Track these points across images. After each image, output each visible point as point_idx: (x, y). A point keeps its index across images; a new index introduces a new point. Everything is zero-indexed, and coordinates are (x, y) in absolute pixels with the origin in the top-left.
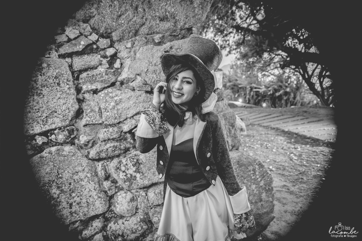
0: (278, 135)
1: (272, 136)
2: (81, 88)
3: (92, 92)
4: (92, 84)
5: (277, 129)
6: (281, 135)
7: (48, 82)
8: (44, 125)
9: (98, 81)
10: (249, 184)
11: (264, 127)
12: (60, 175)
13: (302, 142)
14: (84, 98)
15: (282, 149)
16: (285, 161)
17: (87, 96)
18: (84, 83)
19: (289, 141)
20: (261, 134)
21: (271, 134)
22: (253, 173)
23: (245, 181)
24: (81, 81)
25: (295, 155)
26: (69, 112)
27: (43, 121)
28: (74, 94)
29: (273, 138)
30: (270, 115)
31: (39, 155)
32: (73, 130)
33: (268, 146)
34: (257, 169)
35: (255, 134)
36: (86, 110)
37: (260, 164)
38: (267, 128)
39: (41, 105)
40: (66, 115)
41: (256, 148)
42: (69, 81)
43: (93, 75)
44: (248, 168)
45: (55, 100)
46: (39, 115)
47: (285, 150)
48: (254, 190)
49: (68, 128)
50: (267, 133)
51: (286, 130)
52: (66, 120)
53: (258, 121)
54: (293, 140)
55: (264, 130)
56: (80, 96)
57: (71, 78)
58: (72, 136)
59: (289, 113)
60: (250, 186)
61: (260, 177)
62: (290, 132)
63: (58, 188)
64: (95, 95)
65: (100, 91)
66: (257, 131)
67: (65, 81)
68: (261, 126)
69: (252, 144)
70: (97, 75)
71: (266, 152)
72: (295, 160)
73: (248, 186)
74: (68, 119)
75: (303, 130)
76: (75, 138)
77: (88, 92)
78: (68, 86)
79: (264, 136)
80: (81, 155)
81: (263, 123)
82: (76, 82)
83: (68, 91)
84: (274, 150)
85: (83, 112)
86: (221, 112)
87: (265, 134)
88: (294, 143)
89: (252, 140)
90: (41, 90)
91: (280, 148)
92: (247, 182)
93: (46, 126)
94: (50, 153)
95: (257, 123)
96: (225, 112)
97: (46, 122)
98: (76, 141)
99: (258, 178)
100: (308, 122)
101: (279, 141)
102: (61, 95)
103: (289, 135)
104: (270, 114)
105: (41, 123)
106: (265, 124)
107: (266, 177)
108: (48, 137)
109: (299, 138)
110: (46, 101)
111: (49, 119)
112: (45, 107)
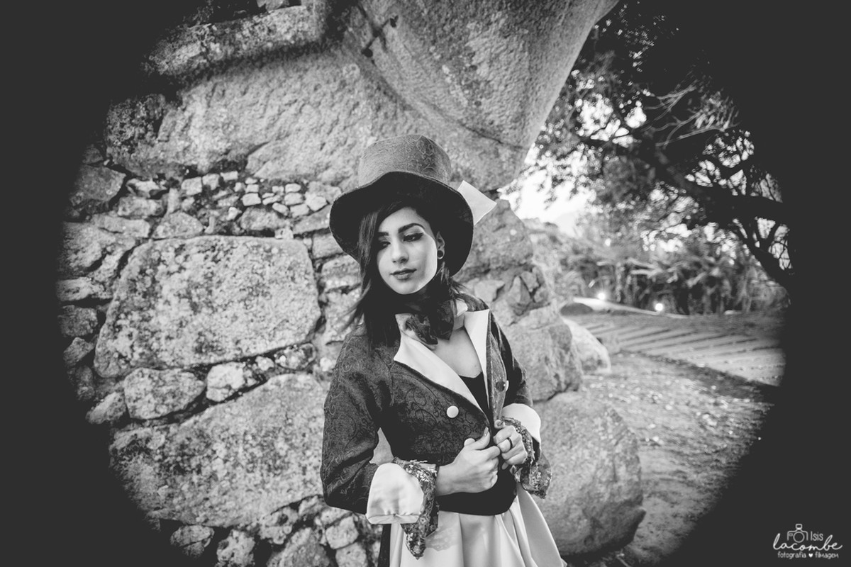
0: (681, 375)
1: (667, 376)
2: (325, 284)
3: (340, 291)
4: (340, 278)
5: (682, 363)
6: (687, 376)
7: (279, 275)
8: (270, 341)
9: (350, 274)
10: (597, 449)
11: (651, 357)
12: (290, 421)
13: (735, 391)
14: (328, 300)
15: (687, 404)
16: (689, 429)
17: (332, 296)
18: (329, 277)
19: (705, 389)
20: (644, 374)
21: (666, 374)
22: (603, 431)
23: (590, 445)
24: (324, 274)
25: (713, 418)
26: (307, 322)
27: (270, 335)
28: (314, 294)
29: (668, 383)
30: (667, 331)
31: (262, 386)
32: (311, 350)
33: (656, 398)
34: (608, 424)
35: (629, 374)
36: (332, 318)
37: (614, 415)
38: (658, 361)
39: (267, 310)
40: (301, 327)
41: (628, 401)
42: (308, 274)
43: (343, 265)
44: (593, 422)
45: (287, 303)
46: (265, 325)
47: (693, 406)
48: (603, 461)
49: (304, 346)
50: (656, 370)
51: (701, 365)
52: (302, 334)
53: (640, 344)
54: (714, 388)
55: (651, 363)
56: (323, 298)
57: (311, 270)
58: (310, 360)
59: (711, 328)
60: (598, 452)
61: (614, 438)
62: (710, 369)
63: (287, 440)
64: (344, 295)
65: (352, 289)
66: (636, 367)
67: (303, 273)
68: (644, 356)
69: (621, 394)
70: (349, 264)
71: (651, 411)
72: (711, 426)
73: (595, 453)
74: (304, 332)
75: (738, 366)
76: (313, 362)
77: (335, 290)
78: (306, 282)
79: (649, 377)
80: (322, 389)
81: (650, 349)
82: (317, 275)
83: (306, 290)
84: (669, 408)
85: (325, 321)
86: (547, 324)
87: (653, 373)
88: (717, 394)
89: (623, 386)
90: (269, 288)
91: (681, 403)
92: (592, 446)
93: (273, 342)
94: (278, 384)
95: (637, 348)
96: (554, 325)
97: (274, 337)
98: (315, 367)
99: (611, 440)
100: (755, 349)
101: (683, 388)
102: (295, 295)
103: (706, 376)
104: (666, 328)
105: (266, 336)
106: (654, 353)
107: (626, 437)
108: (273, 359)
109: (728, 383)
110: (274, 305)
111: (277, 332)
112: (272, 313)
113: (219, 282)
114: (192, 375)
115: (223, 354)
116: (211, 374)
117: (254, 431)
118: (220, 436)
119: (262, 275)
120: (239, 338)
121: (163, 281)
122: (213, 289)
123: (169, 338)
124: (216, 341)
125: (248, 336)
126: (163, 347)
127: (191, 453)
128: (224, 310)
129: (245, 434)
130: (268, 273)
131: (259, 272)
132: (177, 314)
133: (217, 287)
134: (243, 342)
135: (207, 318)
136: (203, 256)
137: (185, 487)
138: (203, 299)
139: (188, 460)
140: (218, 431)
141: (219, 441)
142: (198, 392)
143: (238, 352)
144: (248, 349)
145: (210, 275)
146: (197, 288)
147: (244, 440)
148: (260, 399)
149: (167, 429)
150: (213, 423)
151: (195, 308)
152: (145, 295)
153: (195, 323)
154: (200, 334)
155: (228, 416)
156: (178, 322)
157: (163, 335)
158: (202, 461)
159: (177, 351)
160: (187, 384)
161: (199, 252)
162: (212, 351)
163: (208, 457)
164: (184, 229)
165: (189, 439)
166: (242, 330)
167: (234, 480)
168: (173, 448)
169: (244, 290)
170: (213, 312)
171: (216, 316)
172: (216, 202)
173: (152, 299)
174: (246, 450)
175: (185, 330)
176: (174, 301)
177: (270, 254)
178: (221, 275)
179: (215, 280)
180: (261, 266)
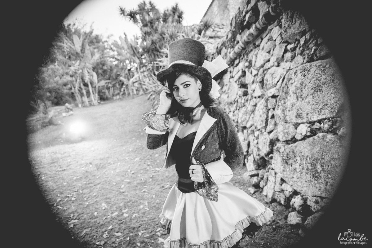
7: (327, 79)
8: (319, 115)
12: (324, 157)
26: (336, 105)
27: (319, 112)
31: (314, 137)
32: (337, 122)
39: (320, 99)
40: (333, 108)
45: (329, 95)
46: (317, 107)
49: (333, 119)
52: (333, 112)
58: (334, 127)
63: (322, 166)
74: (335, 111)
76: (337, 128)
80: (340, 144)
90: (322, 87)
93: (320, 116)
94: (318, 137)
97: (320, 113)
98: (338, 132)
102: (333, 90)
105: (317, 113)
108: (320, 124)
110: (323, 96)
111: (322, 111)
112: (322, 100)
113: (305, 86)
114: (294, 127)
115: (303, 119)
116: (298, 128)
117: (310, 156)
118: (299, 154)
119: (320, 81)
120: (308, 113)
121: (290, 87)
122: (303, 89)
123: (289, 111)
124: (301, 113)
125: (311, 112)
126: (287, 114)
127: (290, 157)
128: (306, 99)
129: (307, 157)
130: (322, 79)
131: (319, 79)
132: (292, 101)
133: (304, 89)
134: (310, 114)
135: (300, 103)
136: (301, 74)
137: (288, 170)
138: (300, 94)
139: (289, 160)
140: (298, 152)
141: (298, 156)
142: (294, 134)
143: (307, 119)
144: (311, 118)
145: (302, 83)
146: (298, 89)
147: (306, 159)
148: (313, 143)
149: (285, 146)
150: (297, 148)
151: (297, 97)
152: (285, 93)
153: (297, 105)
154: (298, 110)
155: (302, 147)
156: (292, 104)
157: (288, 109)
158: (293, 162)
159: (291, 117)
160: (291, 130)
161: (300, 73)
162: (300, 118)
163: (295, 161)
164: (298, 63)
165: (290, 152)
166: (309, 109)
167: (302, 175)
168: (285, 154)
169: (313, 89)
170: (302, 100)
171: (303, 102)
172: (308, 46)
173: (287, 94)
174: (306, 164)
175: (294, 107)
176: (292, 95)
177: (325, 68)
178: (306, 82)
179: (304, 85)
180: (320, 76)
